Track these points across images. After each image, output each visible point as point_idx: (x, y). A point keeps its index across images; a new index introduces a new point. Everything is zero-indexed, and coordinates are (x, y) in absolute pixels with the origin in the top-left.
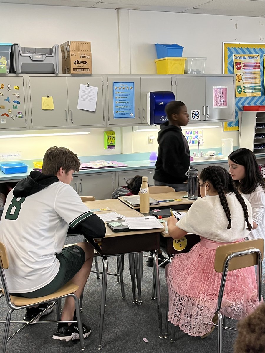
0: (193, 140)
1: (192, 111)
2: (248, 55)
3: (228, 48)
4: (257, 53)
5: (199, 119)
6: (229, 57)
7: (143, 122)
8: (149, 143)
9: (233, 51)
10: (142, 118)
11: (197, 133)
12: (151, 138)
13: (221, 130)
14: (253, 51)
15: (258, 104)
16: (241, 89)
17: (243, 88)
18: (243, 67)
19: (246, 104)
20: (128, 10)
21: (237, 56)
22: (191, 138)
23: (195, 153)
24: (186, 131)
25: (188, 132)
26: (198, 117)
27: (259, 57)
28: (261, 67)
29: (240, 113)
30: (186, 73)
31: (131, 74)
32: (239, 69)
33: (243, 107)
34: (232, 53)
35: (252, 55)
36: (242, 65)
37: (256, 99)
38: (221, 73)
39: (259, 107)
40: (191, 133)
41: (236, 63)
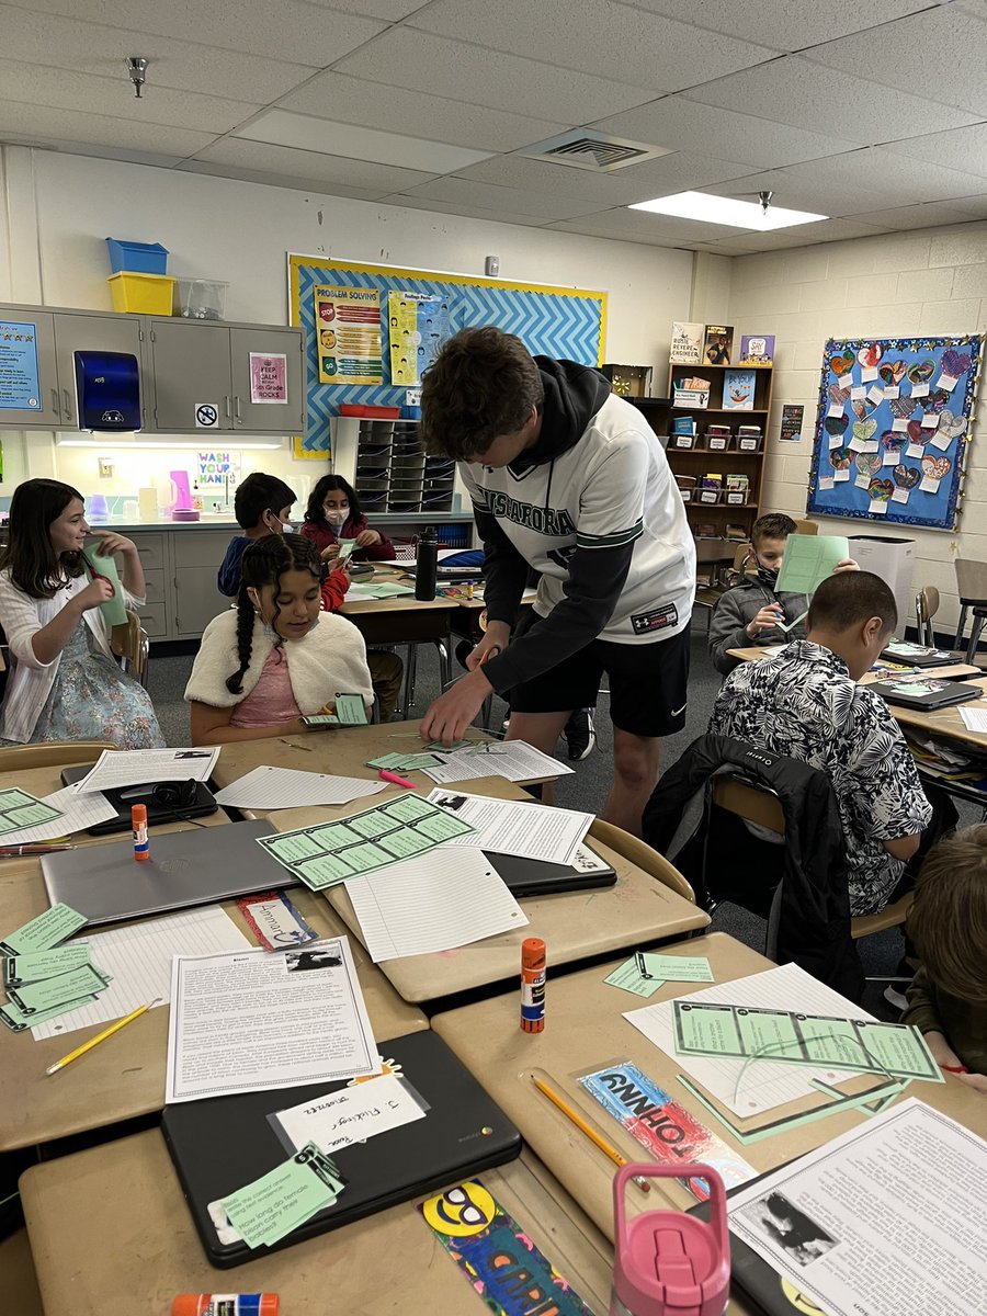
0: (218, 474)
1: (198, 406)
2: (349, 288)
3: (301, 268)
4: (372, 286)
5: (216, 425)
6: (303, 288)
7: (65, 422)
8: (102, 475)
9: (313, 274)
10: (63, 412)
11: (227, 458)
12: (104, 463)
13: (288, 454)
14: (362, 281)
15: (378, 402)
16: (335, 365)
17: (339, 364)
18: (337, 316)
19: (347, 400)
20: (28, 149)
21: (325, 288)
22: (211, 469)
23: (217, 503)
24: (201, 451)
25: (204, 455)
26: (214, 421)
27: (378, 297)
28: (383, 319)
29: (332, 419)
30: (177, 313)
31: (43, 306)
32: (328, 318)
33: (340, 406)
34: (309, 280)
35: (362, 291)
36: (337, 310)
37: (371, 391)
38: (284, 324)
39: (366, 407)
40: (212, 457)
41: (321, 304)
